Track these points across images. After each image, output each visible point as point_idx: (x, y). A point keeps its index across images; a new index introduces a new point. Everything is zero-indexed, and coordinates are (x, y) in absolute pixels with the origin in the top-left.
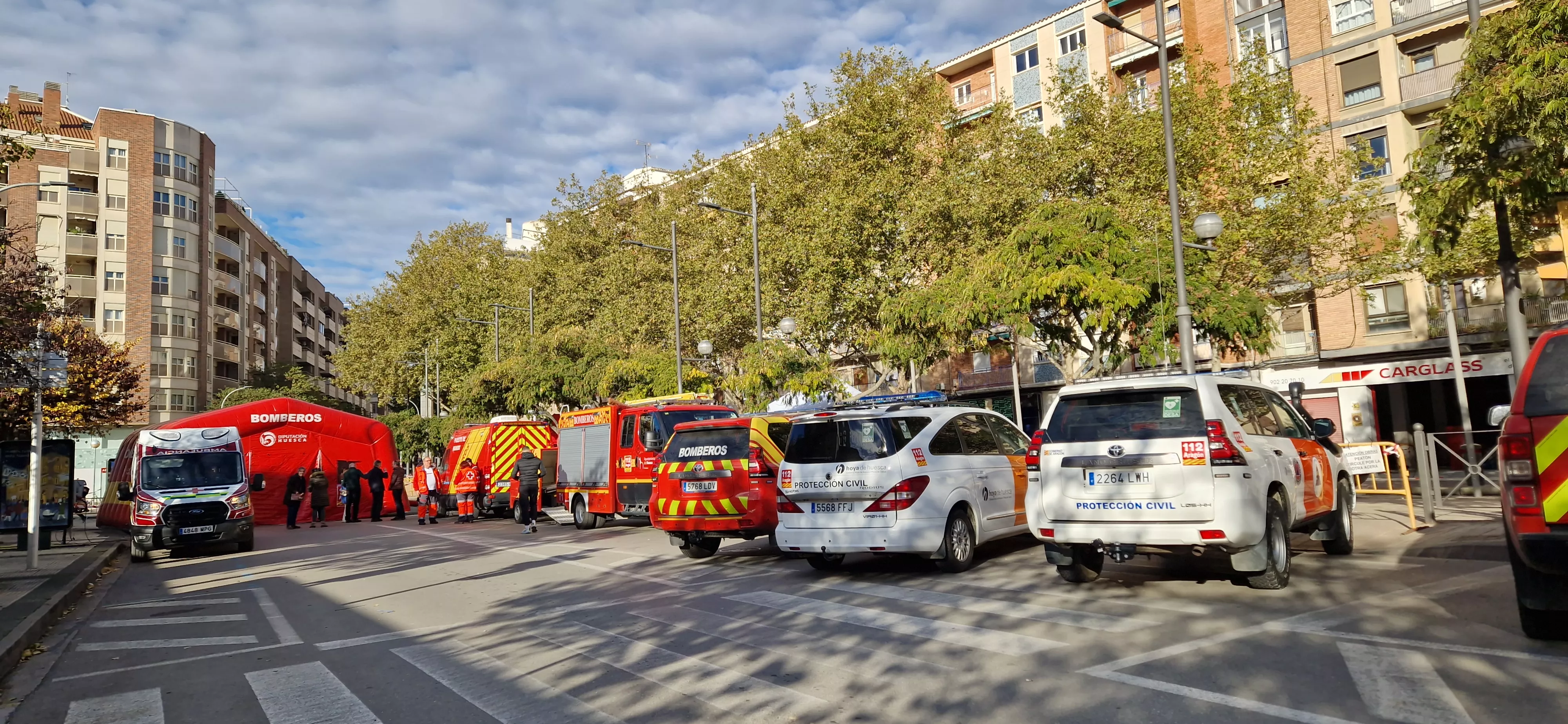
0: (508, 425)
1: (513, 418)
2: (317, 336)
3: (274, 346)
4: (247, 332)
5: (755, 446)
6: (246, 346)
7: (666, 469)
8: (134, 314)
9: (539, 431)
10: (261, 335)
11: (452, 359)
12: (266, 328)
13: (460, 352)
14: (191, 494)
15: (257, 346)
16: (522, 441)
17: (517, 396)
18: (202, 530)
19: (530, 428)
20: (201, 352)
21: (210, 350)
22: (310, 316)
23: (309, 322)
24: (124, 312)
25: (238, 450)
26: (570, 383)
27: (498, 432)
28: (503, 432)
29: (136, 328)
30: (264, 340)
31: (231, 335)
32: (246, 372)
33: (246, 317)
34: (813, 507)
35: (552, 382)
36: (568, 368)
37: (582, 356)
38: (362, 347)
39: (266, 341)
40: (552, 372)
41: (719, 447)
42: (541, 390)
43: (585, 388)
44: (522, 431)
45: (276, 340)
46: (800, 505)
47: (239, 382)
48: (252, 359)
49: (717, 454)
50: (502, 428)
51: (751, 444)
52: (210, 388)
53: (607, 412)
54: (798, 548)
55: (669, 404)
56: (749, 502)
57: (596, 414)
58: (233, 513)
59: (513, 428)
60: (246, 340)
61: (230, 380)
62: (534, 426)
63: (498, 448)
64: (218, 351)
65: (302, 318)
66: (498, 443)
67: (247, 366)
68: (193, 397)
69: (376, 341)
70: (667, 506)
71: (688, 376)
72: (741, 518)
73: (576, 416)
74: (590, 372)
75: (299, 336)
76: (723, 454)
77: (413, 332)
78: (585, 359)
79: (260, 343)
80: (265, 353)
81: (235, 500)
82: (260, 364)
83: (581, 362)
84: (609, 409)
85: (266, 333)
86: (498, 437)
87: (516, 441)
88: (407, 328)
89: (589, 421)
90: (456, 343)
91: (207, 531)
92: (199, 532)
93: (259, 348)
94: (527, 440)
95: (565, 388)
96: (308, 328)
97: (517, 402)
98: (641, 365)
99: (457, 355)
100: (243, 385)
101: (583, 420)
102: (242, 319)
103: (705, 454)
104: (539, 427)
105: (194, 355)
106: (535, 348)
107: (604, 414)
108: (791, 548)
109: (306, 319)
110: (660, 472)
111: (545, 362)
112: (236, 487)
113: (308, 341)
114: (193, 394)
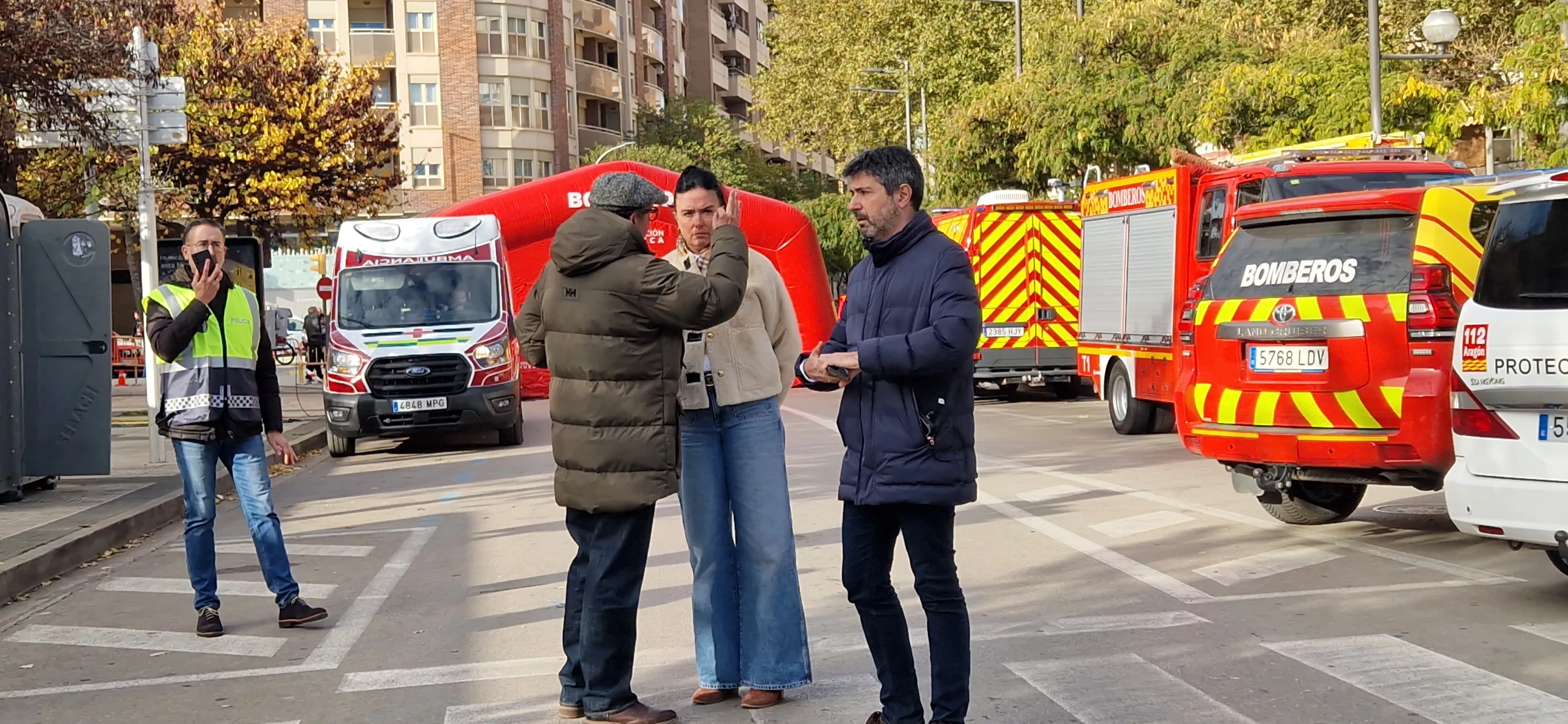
0: (1005, 211)
1: (1019, 196)
2: (753, 48)
3: (680, 69)
4: (631, 45)
5: (1430, 260)
6: (631, 69)
7: (1212, 313)
8: (450, 17)
9: (1069, 223)
10: (655, 48)
11: (946, 79)
12: (665, 35)
13: (958, 66)
14: (411, 339)
15: (650, 69)
16: (1033, 244)
17: (1036, 149)
18: (429, 405)
19: (1050, 216)
20: (556, 83)
21: (570, 79)
22: (739, 10)
23: (739, 20)
24: (434, 16)
25: (494, 258)
26: (1140, 119)
27: (985, 225)
28: (995, 225)
29: (453, 43)
30: (660, 59)
31: (606, 50)
32: (633, 118)
33: (629, 16)
34: (1543, 426)
35: (1103, 120)
36: (1136, 89)
37: (1163, 59)
38: (797, 62)
39: (665, 59)
40: (1102, 97)
41: (1337, 262)
42: (1080, 137)
43: (1170, 130)
44: (1033, 222)
45: (682, 56)
46: (1508, 418)
47: (622, 136)
48: (640, 92)
49: (1330, 279)
50: (994, 216)
51: (1418, 256)
52: (573, 146)
53: (1170, 182)
54: (1499, 531)
55: (1303, 160)
56: (1406, 400)
57: (1147, 185)
58: (479, 376)
59: (1015, 217)
60: (630, 59)
61: (610, 133)
62: (1059, 212)
63: (984, 258)
64: (584, 80)
65: (726, 14)
66: (985, 247)
67: (633, 106)
68: (547, 164)
69: (821, 51)
70: (1212, 401)
71: (1398, 95)
72: (1385, 439)
73: (1112, 190)
74: (1181, 94)
75: (722, 47)
76: (1344, 279)
77: (883, 29)
78: (1171, 66)
79: (655, 64)
80: (663, 82)
81: (483, 352)
82: (657, 101)
83: (1164, 73)
84: (1172, 173)
85: (665, 44)
86: (984, 235)
87: (1022, 242)
88: (872, 21)
89: (1135, 202)
90: (953, 48)
91: (437, 407)
92: (425, 408)
93: (652, 72)
94: (1044, 241)
95: (1129, 132)
96: (738, 31)
97: (1036, 163)
98: (1288, 74)
99: (954, 72)
100: (627, 139)
101: (1124, 198)
102: (621, 20)
103: (1301, 280)
104: (1070, 215)
105: (545, 88)
106: (1067, 48)
107: (1164, 183)
108: (1482, 528)
109: (733, 16)
110: (1199, 321)
111: (1089, 79)
112: (482, 329)
113: (739, 57)
114: (548, 158)
